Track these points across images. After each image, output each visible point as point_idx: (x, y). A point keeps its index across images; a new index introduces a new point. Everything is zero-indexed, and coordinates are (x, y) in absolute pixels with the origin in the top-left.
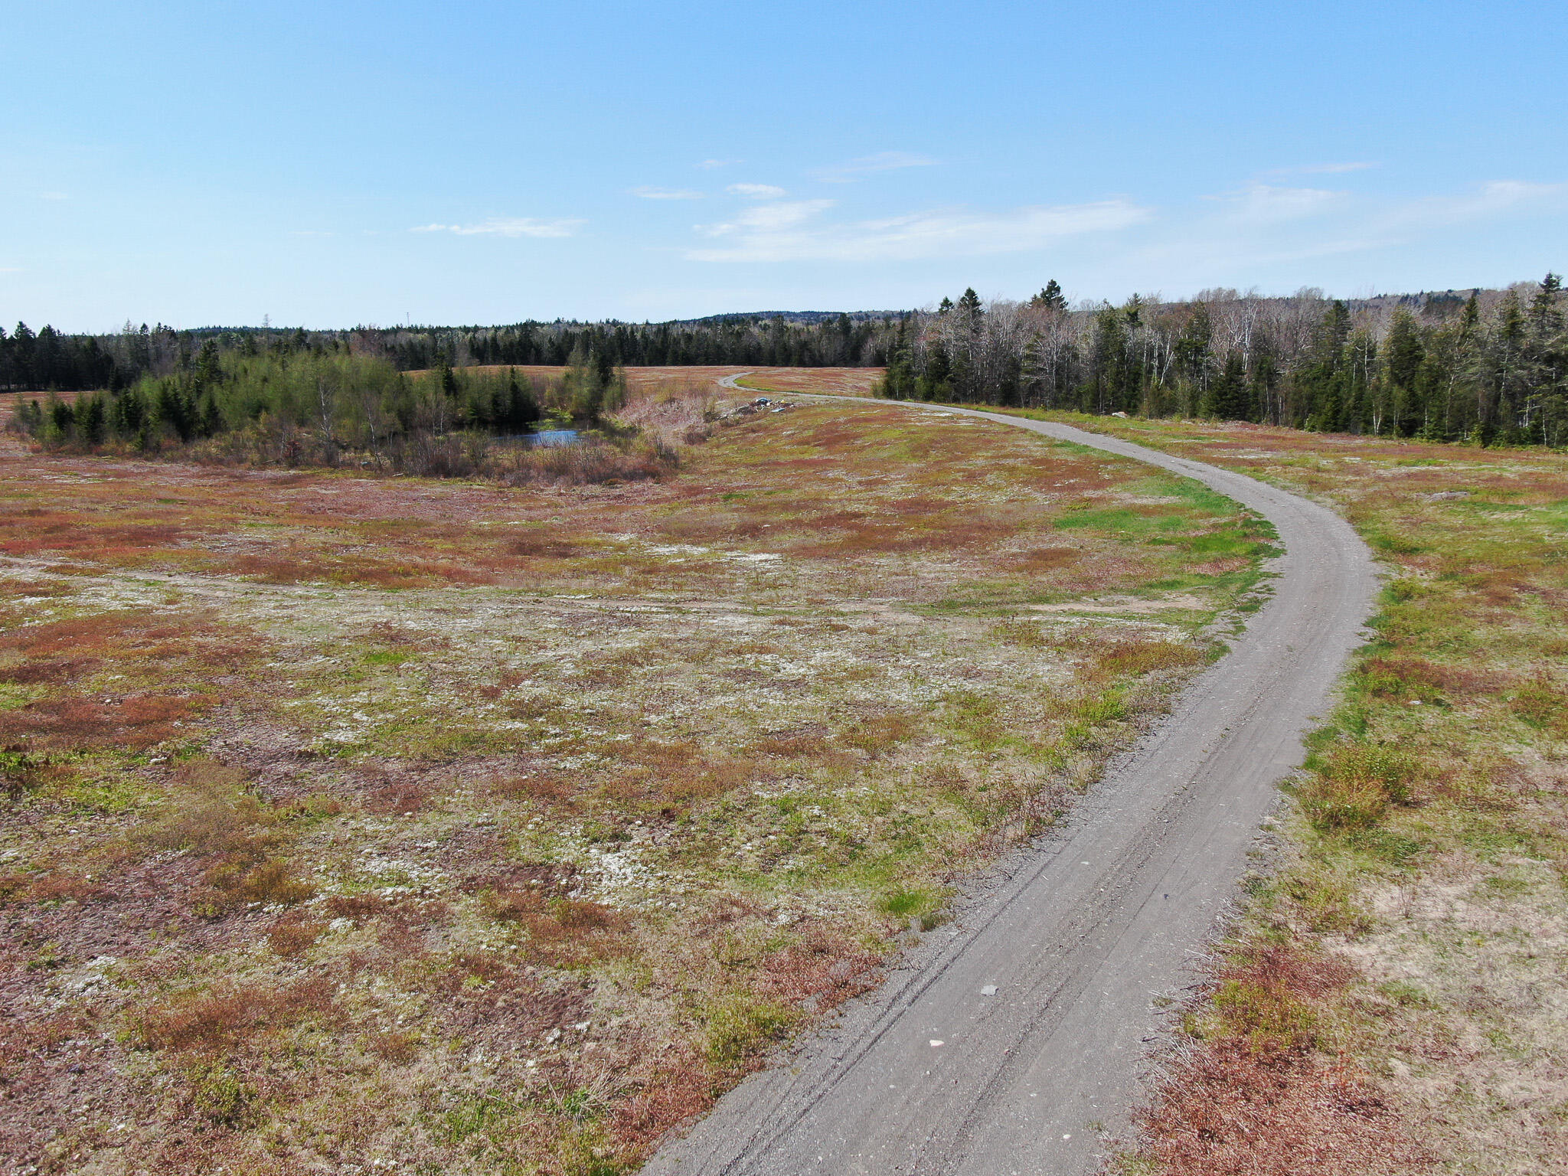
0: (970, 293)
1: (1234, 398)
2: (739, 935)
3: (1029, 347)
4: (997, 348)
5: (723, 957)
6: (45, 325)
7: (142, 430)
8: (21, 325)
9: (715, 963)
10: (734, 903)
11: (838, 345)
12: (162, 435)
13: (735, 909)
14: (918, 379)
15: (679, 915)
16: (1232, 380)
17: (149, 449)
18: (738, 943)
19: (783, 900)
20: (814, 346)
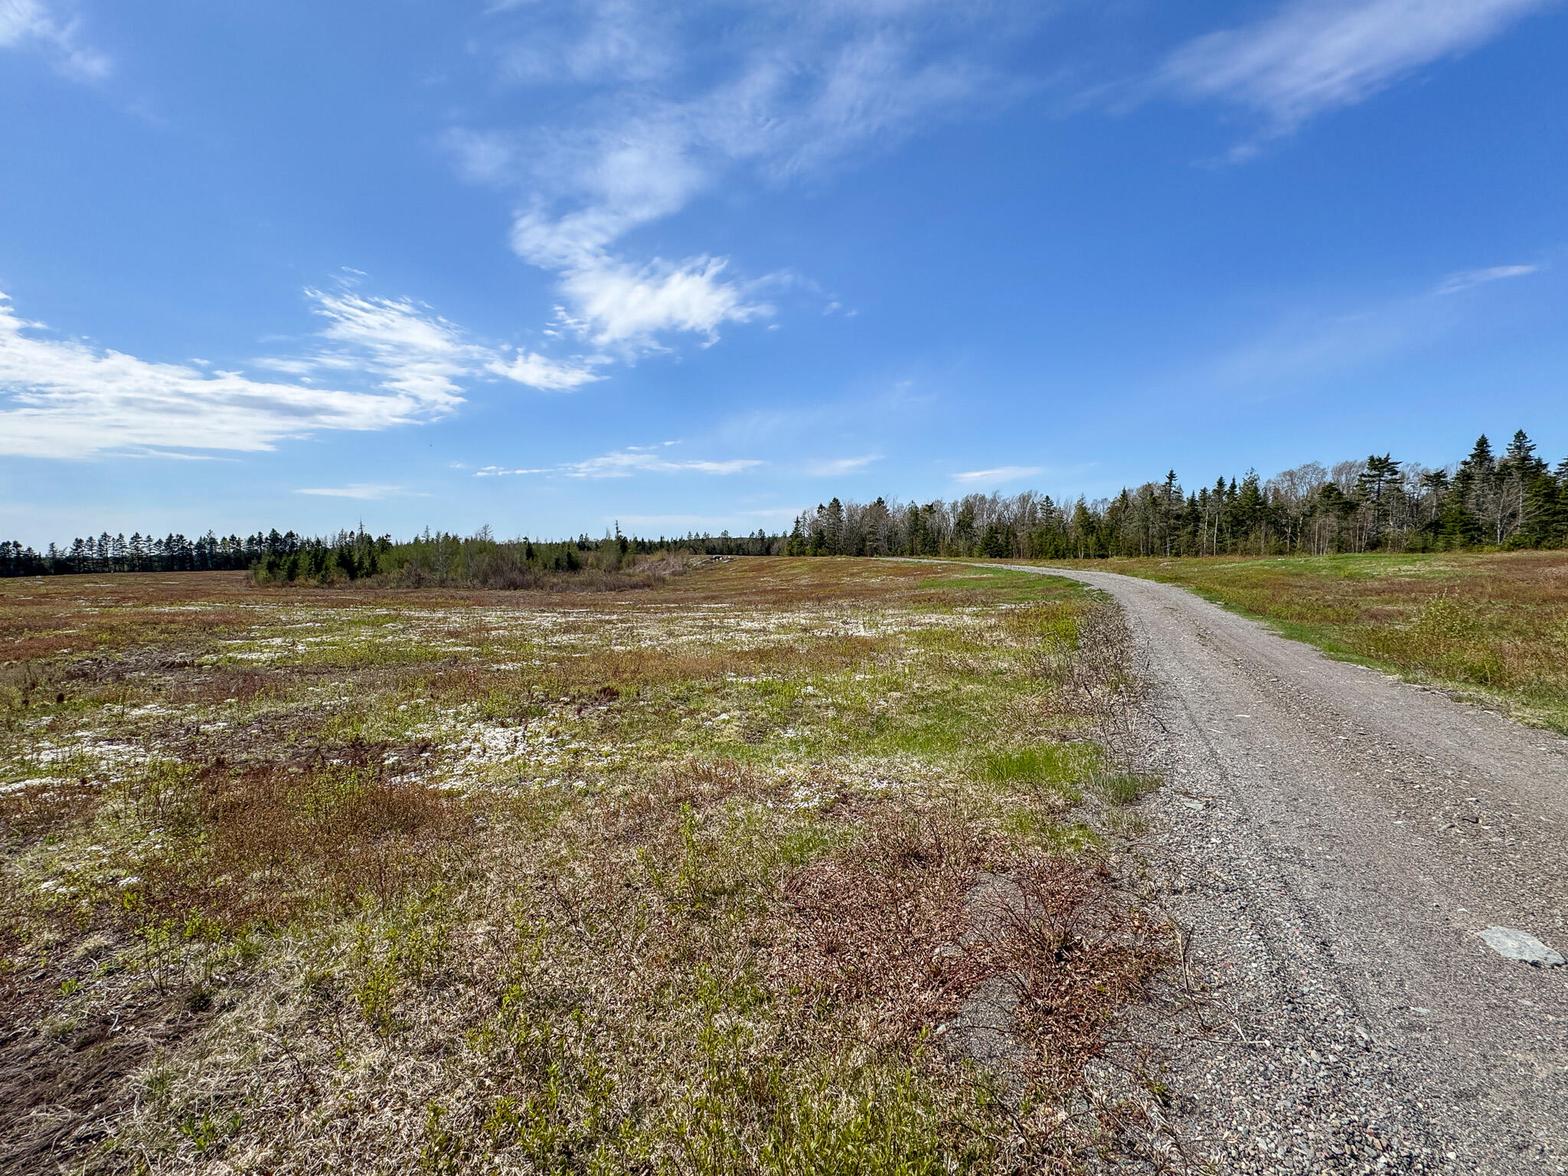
0: (835, 500)
1: (995, 547)
2: (714, 832)
3: (872, 526)
4: (851, 530)
5: (677, 882)
6: (289, 531)
7: (323, 572)
8: (274, 531)
9: (653, 897)
10: (707, 777)
11: (758, 546)
12: (335, 574)
13: (705, 787)
14: (808, 547)
15: (589, 802)
16: (991, 538)
17: (327, 583)
18: (711, 849)
19: (799, 772)
20: (744, 546)
